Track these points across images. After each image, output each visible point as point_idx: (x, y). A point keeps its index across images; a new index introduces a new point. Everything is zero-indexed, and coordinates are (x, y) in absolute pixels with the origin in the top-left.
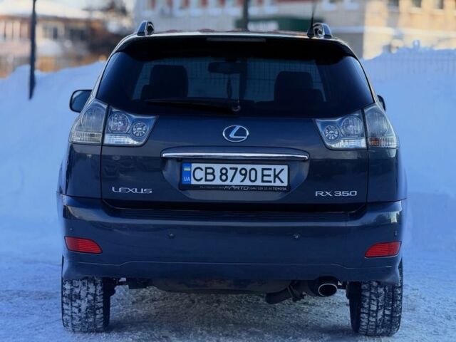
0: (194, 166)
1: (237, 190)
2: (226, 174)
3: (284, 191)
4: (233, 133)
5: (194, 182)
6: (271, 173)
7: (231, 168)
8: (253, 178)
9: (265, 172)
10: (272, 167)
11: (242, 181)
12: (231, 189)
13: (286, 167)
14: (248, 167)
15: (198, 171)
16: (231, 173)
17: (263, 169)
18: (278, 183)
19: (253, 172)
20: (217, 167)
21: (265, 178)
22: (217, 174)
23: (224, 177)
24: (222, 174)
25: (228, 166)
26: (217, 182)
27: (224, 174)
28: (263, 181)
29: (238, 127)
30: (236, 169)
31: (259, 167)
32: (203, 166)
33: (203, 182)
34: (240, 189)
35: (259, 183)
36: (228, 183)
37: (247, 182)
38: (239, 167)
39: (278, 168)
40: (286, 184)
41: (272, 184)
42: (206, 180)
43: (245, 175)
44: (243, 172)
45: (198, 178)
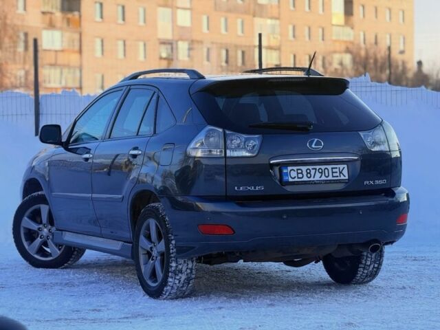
0: (290, 168)
1: (318, 184)
2: (310, 173)
3: (346, 183)
5: (291, 180)
6: (337, 170)
7: (313, 169)
8: (327, 175)
9: (334, 170)
10: (338, 166)
11: (321, 177)
12: (314, 183)
13: (345, 166)
14: (323, 167)
15: (292, 172)
16: (313, 172)
17: (332, 168)
18: (342, 177)
19: (326, 170)
20: (304, 168)
21: (334, 175)
22: (305, 173)
23: (309, 175)
24: (307, 173)
25: (310, 167)
26: (305, 179)
27: (308, 173)
28: (333, 177)
29: (316, 140)
30: (316, 169)
31: (329, 167)
32: (295, 168)
33: (296, 180)
34: (320, 182)
35: (330, 178)
36: (312, 179)
37: (323, 178)
38: (318, 167)
39: (341, 167)
40: (347, 178)
41: (339, 178)
42: (298, 178)
43: (322, 173)
44: (320, 171)
45: (293, 177)
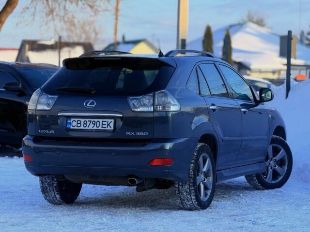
0: (72, 119)
1: (90, 131)
2: (86, 124)
3: (112, 132)
4: (89, 103)
5: (72, 127)
6: (106, 123)
7: (89, 121)
8: (98, 126)
9: (104, 123)
10: (107, 120)
11: (93, 127)
12: (88, 131)
13: (113, 120)
14: (96, 120)
15: (74, 122)
16: (88, 123)
17: (103, 121)
18: (109, 128)
19: (98, 123)
20: (82, 120)
21: (104, 126)
22: (82, 124)
24: (84, 124)
25: (87, 120)
26: (82, 127)
28: (102, 127)
29: (91, 101)
31: (101, 121)
32: (76, 120)
33: (76, 128)
34: (92, 131)
35: (100, 128)
36: (87, 128)
37: (95, 128)
38: (92, 120)
39: (109, 121)
40: (112, 129)
41: (106, 129)
42: (77, 127)
43: (94, 124)
44: (94, 123)
45: (74, 125)
